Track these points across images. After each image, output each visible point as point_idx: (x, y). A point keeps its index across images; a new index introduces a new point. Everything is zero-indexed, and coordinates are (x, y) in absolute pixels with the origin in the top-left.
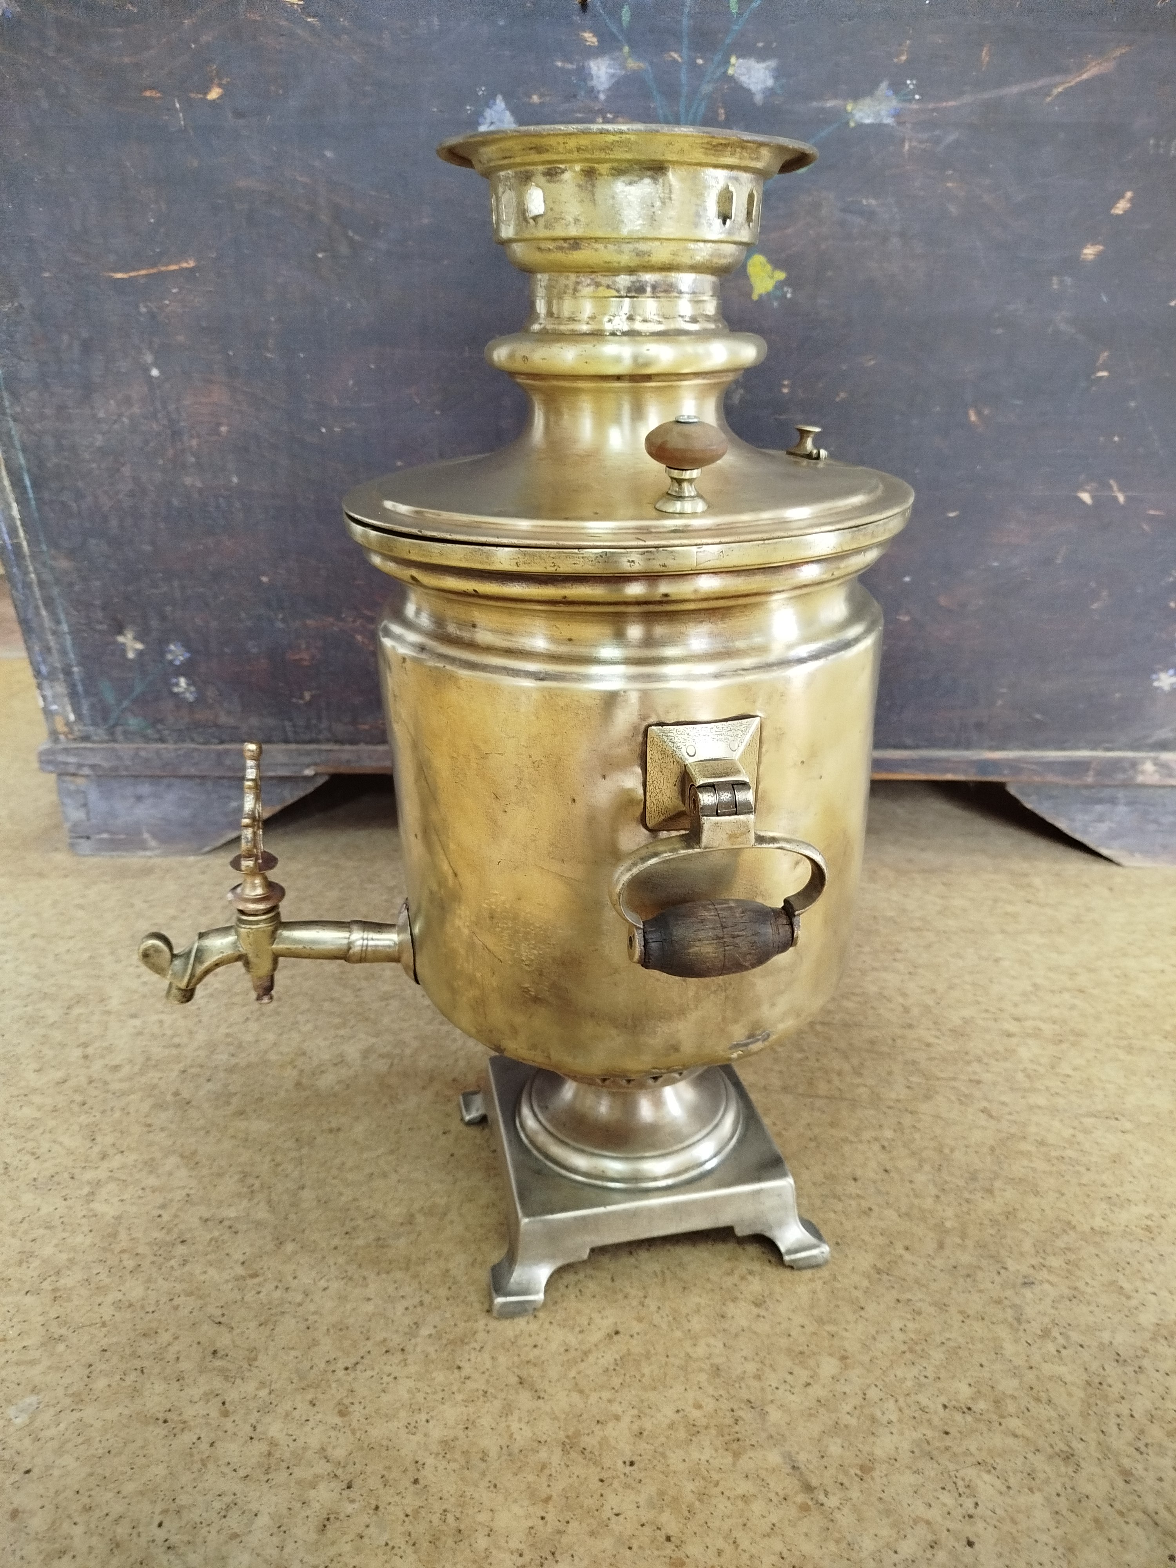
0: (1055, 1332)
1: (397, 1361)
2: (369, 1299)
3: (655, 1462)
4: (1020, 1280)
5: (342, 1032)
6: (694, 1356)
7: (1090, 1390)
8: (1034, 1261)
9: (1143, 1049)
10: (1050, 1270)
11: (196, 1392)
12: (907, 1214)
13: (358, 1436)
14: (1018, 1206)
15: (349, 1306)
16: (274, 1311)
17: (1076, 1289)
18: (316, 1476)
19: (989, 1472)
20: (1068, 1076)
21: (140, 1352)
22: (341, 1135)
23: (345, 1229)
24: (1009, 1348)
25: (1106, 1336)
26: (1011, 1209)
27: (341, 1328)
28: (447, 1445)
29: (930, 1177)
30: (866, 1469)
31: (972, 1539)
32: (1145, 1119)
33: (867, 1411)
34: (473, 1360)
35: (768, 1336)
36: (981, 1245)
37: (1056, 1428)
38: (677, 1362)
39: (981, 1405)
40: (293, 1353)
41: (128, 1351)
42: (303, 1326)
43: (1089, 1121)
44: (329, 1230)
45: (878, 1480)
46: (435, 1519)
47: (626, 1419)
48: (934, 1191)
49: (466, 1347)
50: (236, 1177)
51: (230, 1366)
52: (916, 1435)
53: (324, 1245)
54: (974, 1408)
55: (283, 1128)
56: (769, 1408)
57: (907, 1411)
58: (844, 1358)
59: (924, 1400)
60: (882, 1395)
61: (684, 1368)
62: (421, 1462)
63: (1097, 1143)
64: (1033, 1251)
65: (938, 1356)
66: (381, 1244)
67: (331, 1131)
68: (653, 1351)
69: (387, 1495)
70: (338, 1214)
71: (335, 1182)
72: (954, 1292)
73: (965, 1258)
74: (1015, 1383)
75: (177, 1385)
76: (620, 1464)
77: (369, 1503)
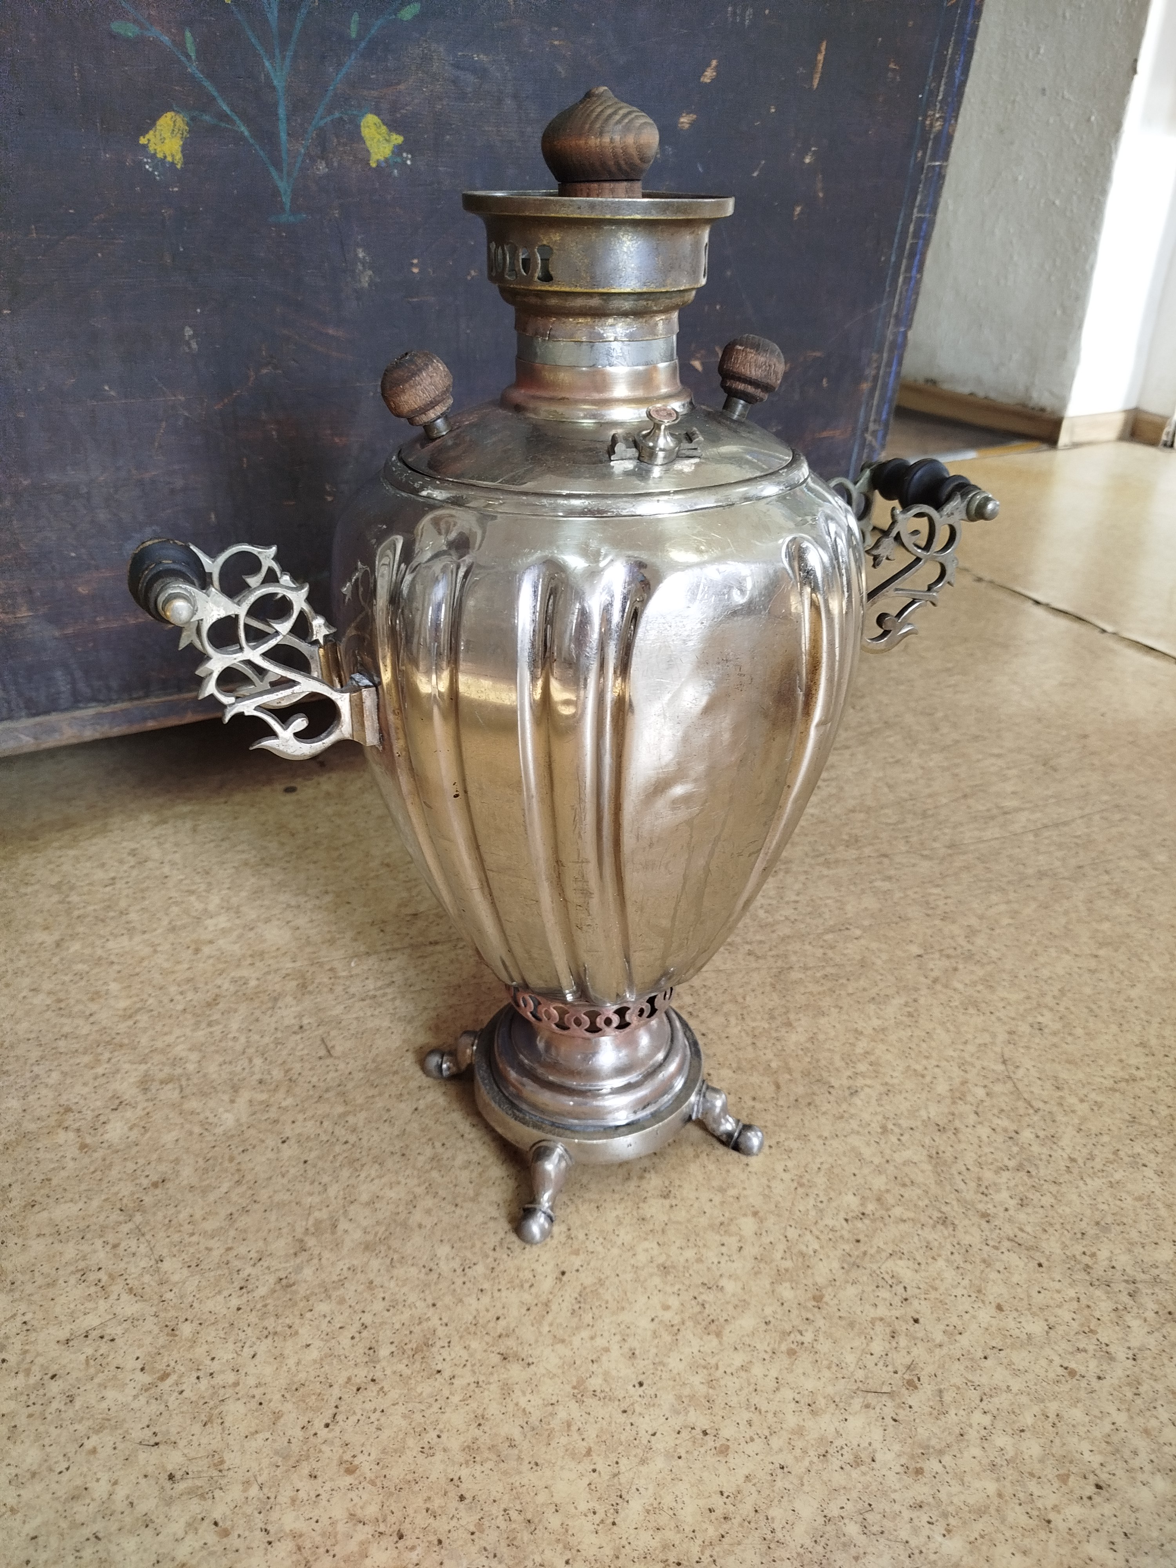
0: (890, 1126)
1: (375, 1393)
2: (308, 1346)
3: (659, 1373)
4: (847, 1093)
5: (100, 1070)
6: (640, 1265)
7: (934, 1162)
8: (849, 1073)
9: (837, 861)
10: (863, 1075)
11: (177, 1527)
12: (739, 1068)
13: (379, 1484)
14: (815, 1031)
15: (291, 1362)
16: (211, 1403)
17: (886, 1084)
18: (362, 1543)
19: (901, 1258)
20: (797, 902)
21: (79, 1518)
22: (168, 1185)
23: (237, 1285)
24: (867, 1152)
25: (923, 1114)
26: (811, 1035)
27: (295, 1388)
28: (471, 1450)
29: (739, 1028)
30: (818, 1299)
31: (916, 1316)
32: (866, 923)
33: (795, 1251)
34: (448, 1358)
35: (689, 1221)
36: (806, 1074)
37: (927, 1202)
38: (629, 1276)
39: (870, 1207)
40: (260, 1437)
41: (64, 1524)
42: (254, 1404)
43: (829, 937)
44: (220, 1292)
45: (831, 1303)
46: (501, 1522)
47: (615, 1348)
48: (749, 1040)
49: (434, 1350)
50: (73, 1280)
51: (198, 1483)
52: (839, 1253)
53: (224, 1311)
54: (866, 1212)
55: (95, 1203)
56: (723, 1282)
57: (822, 1237)
58: (755, 1214)
59: (830, 1222)
60: (799, 1232)
61: (637, 1280)
62: (456, 1478)
63: (845, 955)
64: (843, 1064)
65: (821, 1180)
66: (285, 1284)
67: (155, 1185)
68: (603, 1277)
69: (442, 1525)
70: (219, 1272)
71: (194, 1239)
72: (806, 1122)
73: (800, 1090)
74: (883, 1178)
75: (148, 1533)
76: (630, 1387)
77: (430, 1542)
